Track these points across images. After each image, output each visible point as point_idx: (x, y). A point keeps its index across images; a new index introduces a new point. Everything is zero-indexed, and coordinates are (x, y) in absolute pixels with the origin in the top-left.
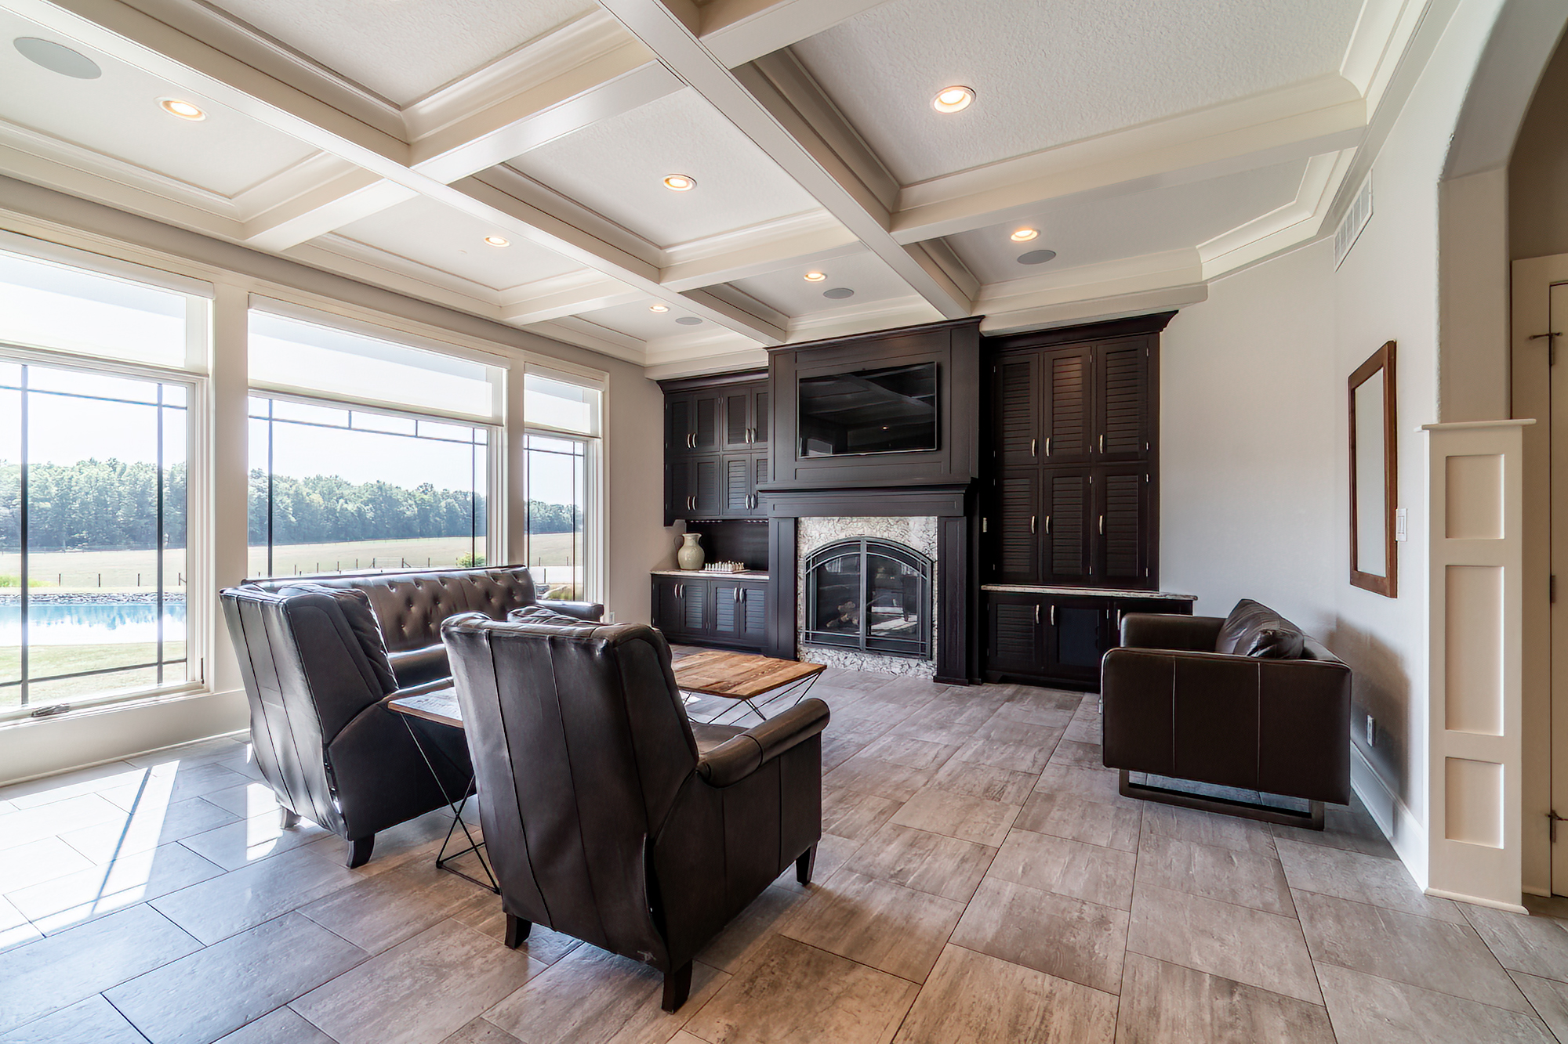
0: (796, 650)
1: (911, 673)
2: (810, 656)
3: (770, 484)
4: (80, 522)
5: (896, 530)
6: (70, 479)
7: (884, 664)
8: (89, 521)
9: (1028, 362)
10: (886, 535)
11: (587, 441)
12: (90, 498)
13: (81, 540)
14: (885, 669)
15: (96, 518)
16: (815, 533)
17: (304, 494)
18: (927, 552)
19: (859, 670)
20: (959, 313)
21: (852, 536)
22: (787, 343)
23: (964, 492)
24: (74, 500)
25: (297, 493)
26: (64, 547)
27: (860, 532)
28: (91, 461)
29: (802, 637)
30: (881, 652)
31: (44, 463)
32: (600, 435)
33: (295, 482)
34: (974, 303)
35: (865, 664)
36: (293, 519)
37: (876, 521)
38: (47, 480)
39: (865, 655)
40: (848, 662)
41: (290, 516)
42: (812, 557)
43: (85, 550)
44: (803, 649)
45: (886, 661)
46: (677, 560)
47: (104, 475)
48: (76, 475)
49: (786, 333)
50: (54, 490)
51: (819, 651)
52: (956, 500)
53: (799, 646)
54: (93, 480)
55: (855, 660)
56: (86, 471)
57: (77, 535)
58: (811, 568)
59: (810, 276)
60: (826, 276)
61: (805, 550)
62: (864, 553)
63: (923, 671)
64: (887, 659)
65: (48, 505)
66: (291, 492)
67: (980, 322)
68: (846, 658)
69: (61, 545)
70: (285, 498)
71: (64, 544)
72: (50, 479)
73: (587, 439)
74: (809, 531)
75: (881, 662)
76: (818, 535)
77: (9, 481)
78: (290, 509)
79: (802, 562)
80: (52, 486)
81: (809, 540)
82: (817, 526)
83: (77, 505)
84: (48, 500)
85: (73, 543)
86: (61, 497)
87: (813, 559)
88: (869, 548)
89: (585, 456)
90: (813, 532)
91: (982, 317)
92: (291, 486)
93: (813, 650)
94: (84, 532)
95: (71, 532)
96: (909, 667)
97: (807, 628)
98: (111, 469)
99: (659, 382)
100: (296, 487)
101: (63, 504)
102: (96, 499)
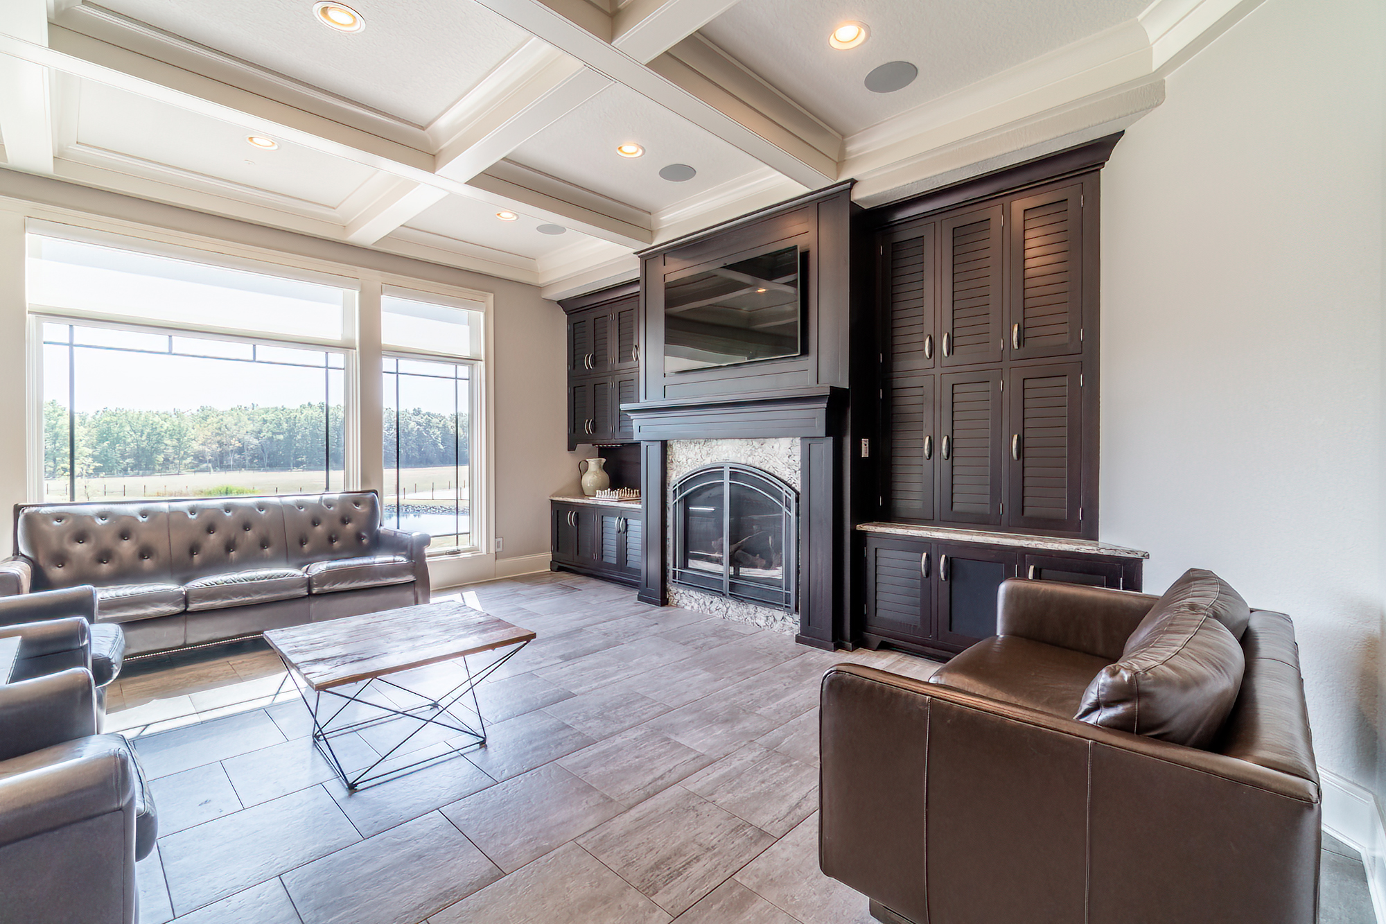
0: (664, 590)
1: (777, 626)
2: (677, 597)
3: (643, 403)
4: (301, 449)
5: (761, 454)
6: (295, 418)
7: (748, 614)
8: (307, 448)
9: (923, 236)
10: (750, 461)
11: (473, 365)
12: (307, 432)
13: (302, 463)
14: (750, 619)
15: (311, 446)
16: (682, 458)
17: (450, 427)
18: (793, 481)
19: (724, 618)
20: (823, 180)
21: (717, 461)
22: (654, 244)
23: (825, 405)
24: (298, 433)
25: (445, 426)
26: (292, 468)
27: (724, 456)
28: (309, 404)
29: (670, 575)
30: (745, 600)
31: (280, 407)
32: (483, 358)
33: (444, 417)
34: (840, 162)
35: (730, 612)
36: (442, 447)
37: (740, 444)
38: (280, 419)
39: (730, 601)
40: (713, 608)
41: (439, 444)
42: (678, 485)
43: (304, 469)
44: (672, 588)
45: (751, 610)
46: (581, 486)
47: (315, 414)
48: (298, 415)
49: (651, 233)
50: (285, 426)
51: (686, 592)
52: (817, 415)
53: (668, 585)
54: (309, 418)
55: (721, 606)
56: (305, 412)
57: (300, 459)
58: (678, 498)
59: (623, 149)
60: (643, 149)
61: (674, 477)
62: (727, 481)
63: (787, 625)
64: (751, 607)
65: (281, 437)
66: (441, 426)
67: (851, 188)
68: (712, 602)
69: (290, 466)
70: (436, 430)
71: (292, 465)
72: (282, 419)
73: (470, 361)
74: (677, 456)
75: (745, 611)
76: (685, 460)
77: (259, 420)
78: (440, 439)
79: (670, 490)
80: (284, 423)
81: (677, 467)
82: (684, 450)
83: (299, 437)
84: (282, 433)
85: (298, 465)
86: (289, 431)
87: (679, 487)
88: (733, 475)
89: (470, 379)
90: (681, 457)
91: (853, 182)
92: (440, 421)
93: (681, 591)
94: (304, 456)
95: (296, 457)
96: (775, 620)
97: (675, 566)
98: (320, 410)
99: (559, 302)
100: (444, 422)
101: (290, 436)
102: (311, 432)
